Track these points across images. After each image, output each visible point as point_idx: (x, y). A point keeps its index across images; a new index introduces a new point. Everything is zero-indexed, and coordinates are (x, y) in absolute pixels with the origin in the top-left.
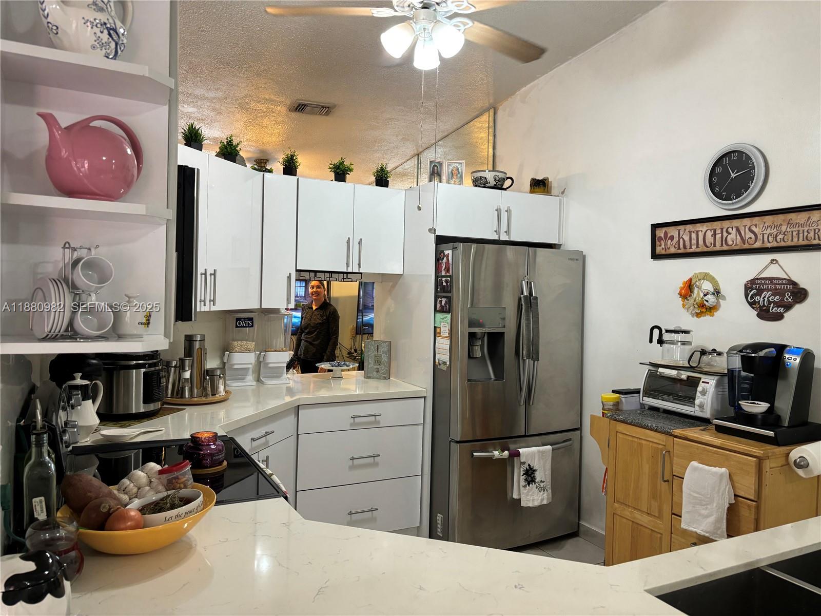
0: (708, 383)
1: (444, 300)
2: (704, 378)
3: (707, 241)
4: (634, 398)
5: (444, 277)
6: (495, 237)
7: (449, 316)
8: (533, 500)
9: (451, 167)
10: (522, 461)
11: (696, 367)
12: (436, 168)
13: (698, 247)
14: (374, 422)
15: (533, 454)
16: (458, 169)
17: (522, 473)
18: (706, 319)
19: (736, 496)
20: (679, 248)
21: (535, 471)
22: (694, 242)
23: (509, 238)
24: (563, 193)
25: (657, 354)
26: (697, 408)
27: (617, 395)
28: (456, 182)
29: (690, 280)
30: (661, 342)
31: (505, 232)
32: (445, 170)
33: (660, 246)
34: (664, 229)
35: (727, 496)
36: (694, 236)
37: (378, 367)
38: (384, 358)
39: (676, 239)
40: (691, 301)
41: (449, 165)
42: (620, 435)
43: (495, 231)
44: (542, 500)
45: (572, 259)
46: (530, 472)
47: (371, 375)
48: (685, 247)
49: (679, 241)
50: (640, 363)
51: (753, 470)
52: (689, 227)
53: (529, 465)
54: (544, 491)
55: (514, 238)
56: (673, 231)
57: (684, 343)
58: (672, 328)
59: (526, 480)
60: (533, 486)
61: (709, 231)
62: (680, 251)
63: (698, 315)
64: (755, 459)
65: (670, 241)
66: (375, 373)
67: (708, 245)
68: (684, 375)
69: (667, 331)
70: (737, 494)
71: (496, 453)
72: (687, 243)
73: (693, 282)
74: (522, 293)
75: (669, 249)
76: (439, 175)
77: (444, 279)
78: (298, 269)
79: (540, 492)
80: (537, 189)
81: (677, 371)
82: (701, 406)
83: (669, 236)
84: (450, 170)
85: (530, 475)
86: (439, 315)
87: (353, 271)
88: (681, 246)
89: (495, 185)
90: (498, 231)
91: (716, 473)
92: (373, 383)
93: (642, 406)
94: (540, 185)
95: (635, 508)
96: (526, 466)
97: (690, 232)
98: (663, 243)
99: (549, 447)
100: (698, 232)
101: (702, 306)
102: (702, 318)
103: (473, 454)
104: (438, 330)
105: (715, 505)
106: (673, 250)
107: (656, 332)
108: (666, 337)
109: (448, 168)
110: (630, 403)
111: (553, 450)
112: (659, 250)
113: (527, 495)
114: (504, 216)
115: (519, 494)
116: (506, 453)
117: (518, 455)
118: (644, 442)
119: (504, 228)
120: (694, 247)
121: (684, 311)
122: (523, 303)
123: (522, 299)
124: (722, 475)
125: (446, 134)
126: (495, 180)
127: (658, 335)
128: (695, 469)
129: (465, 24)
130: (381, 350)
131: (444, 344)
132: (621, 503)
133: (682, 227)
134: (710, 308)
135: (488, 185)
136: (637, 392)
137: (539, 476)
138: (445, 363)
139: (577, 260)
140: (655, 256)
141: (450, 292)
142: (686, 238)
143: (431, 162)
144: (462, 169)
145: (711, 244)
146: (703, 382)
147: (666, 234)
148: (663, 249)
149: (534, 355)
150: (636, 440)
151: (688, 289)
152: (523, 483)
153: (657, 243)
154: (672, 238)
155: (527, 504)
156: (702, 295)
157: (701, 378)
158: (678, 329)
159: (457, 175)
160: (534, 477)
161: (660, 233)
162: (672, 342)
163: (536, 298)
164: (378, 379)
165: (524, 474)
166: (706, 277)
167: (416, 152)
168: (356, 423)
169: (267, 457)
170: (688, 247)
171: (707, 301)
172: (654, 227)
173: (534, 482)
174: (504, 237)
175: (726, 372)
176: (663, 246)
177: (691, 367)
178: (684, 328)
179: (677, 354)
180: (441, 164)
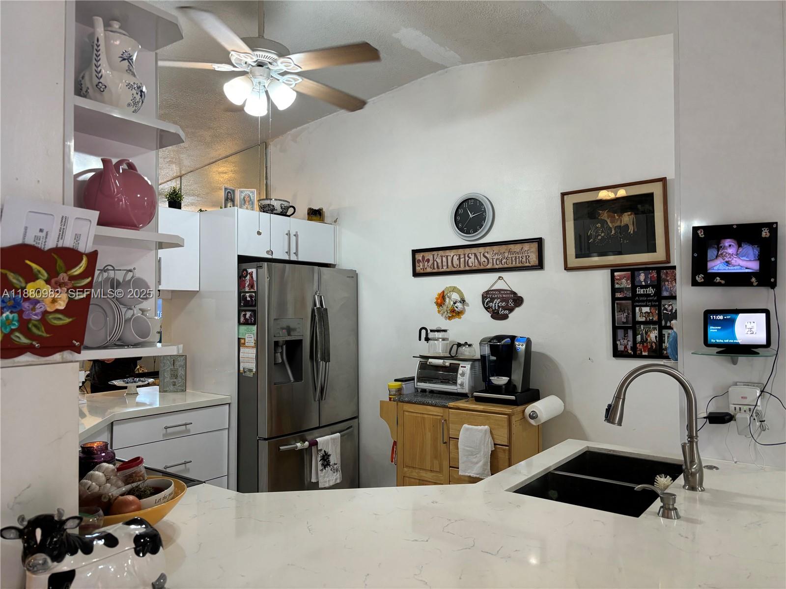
0: (465, 367)
1: (248, 314)
2: (462, 364)
3: (454, 263)
4: (410, 384)
5: (248, 292)
6: (286, 257)
7: (254, 328)
8: (329, 481)
9: (243, 195)
10: (319, 448)
11: (455, 356)
12: (229, 194)
13: (447, 268)
14: (184, 430)
15: (327, 441)
16: (249, 196)
17: (319, 459)
18: (456, 320)
19: (495, 444)
20: (434, 269)
21: (329, 456)
22: (445, 264)
23: (297, 258)
24: (335, 221)
25: (424, 348)
26: (459, 386)
27: (400, 383)
28: (249, 208)
29: (443, 292)
30: (427, 339)
31: (294, 253)
32: (238, 197)
33: (419, 267)
34: (422, 254)
35: (490, 446)
36: (444, 259)
37: (175, 380)
38: (181, 372)
39: (431, 262)
40: (445, 308)
41: (241, 192)
42: (405, 413)
43: (286, 252)
44: (336, 479)
45: (349, 277)
46: (326, 458)
47: (168, 389)
48: (438, 267)
49: (433, 263)
50: (413, 357)
51: (506, 424)
52: (441, 253)
53: (325, 451)
54: (337, 472)
55: (300, 259)
56: (429, 256)
57: (444, 339)
58: (434, 328)
59: (323, 465)
60: (328, 469)
61: (455, 256)
62: (434, 271)
63: (450, 318)
64: (506, 416)
65: (426, 263)
66: (172, 387)
67: (455, 266)
68: (448, 363)
69: (432, 331)
70: (496, 443)
71: (299, 445)
72: (440, 265)
73: (445, 293)
74: (315, 305)
75: (426, 269)
76: (233, 200)
77: (248, 295)
79: (334, 473)
80: (314, 218)
81: (442, 360)
82: (462, 385)
83: (426, 259)
84: (242, 197)
85: (326, 459)
86: (243, 328)
88: (435, 267)
89: (281, 212)
90: (288, 253)
91: (482, 430)
92: (171, 396)
93: (416, 389)
94: (315, 214)
95: (420, 469)
96: (323, 452)
97: (442, 256)
98: (421, 264)
99: (338, 434)
100: (447, 256)
101: (453, 311)
102: (453, 320)
103: (279, 449)
104: (242, 341)
105: (482, 453)
106: (429, 270)
107: (423, 332)
108: (431, 335)
109: (240, 195)
110: (408, 388)
111: (341, 436)
112: (419, 269)
113: (324, 478)
114: (293, 239)
115: (317, 477)
116: (307, 443)
117: (316, 443)
118: (426, 416)
119: (293, 250)
120: (445, 268)
121: (439, 315)
122: (316, 314)
123: (316, 311)
124: (486, 431)
125: (214, 160)
126: (282, 208)
127: (425, 334)
128: (467, 429)
129: (296, 80)
130: (178, 364)
131: (249, 354)
132: (410, 467)
133: (435, 253)
134: (458, 312)
135: (275, 212)
136: (412, 379)
137: (333, 460)
138: (251, 370)
139: (353, 277)
140: (416, 274)
141: (255, 306)
142: (439, 261)
143: (226, 189)
144: (254, 197)
145: (457, 266)
146: (461, 367)
147: (423, 257)
148: (421, 269)
149: (326, 358)
150: (419, 415)
151: (441, 300)
152: (320, 467)
153: (417, 264)
154: (428, 261)
155: (324, 485)
156: (452, 303)
157: (459, 364)
158: (439, 329)
159: (249, 202)
160: (329, 461)
161: (419, 256)
162: (437, 340)
163: (326, 310)
164: (175, 392)
165: (321, 460)
166: (454, 289)
168: (169, 433)
170: (441, 268)
171: (457, 307)
172: (414, 252)
173: (329, 465)
174: (293, 258)
175: (479, 357)
176: (421, 267)
177: (452, 357)
178: (443, 329)
179: (438, 348)
180: (234, 191)
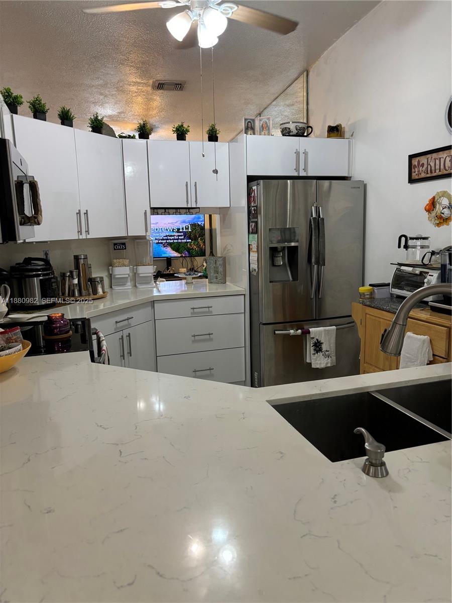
0: (432, 276)
1: (253, 224)
2: (431, 272)
3: (446, 165)
4: (384, 290)
5: (253, 207)
6: (296, 174)
7: (256, 236)
8: (320, 364)
9: (262, 122)
10: (312, 337)
11: (427, 265)
12: (249, 124)
13: (440, 171)
14: (207, 312)
15: (320, 332)
16: (266, 123)
17: (312, 345)
18: (444, 227)
19: (434, 355)
20: (428, 173)
21: (322, 343)
22: (437, 167)
23: (307, 174)
24: (352, 135)
25: (402, 256)
27: (371, 287)
28: (266, 133)
29: (434, 198)
30: (406, 247)
31: (304, 169)
32: (257, 125)
33: (415, 172)
34: (417, 159)
35: (427, 356)
36: (437, 162)
37: (217, 275)
38: (221, 269)
39: (425, 166)
40: (434, 214)
41: (260, 120)
42: (368, 316)
43: (295, 169)
44: (327, 363)
45: (354, 188)
46: (318, 344)
47: (213, 281)
48: (431, 172)
49: (428, 166)
50: (391, 264)
51: (444, 336)
52: (434, 155)
53: (317, 340)
54: (328, 357)
55: (310, 175)
56: (423, 160)
57: (422, 247)
58: (414, 236)
59: (315, 350)
60: (320, 354)
61: (448, 157)
62: (428, 175)
63: (438, 225)
64: (446, 329)
65: (421, 168)
66: (215, 280)
67: (447, 168)
68: (418, 271)
69: (411, 239)
70: (435, 354)
71: (292, 332)
72: (433, 168)
73: (436, 199)
74: (312, 216)
75: (420, 174)
76: (253, 129)
77: (253, 208)
78: (151, 206)
79: (326, 358)
80: (332, 134)
81: (412, 268)
83: (421, 164)
84: (261, 125)
85: (318, 346)
86: (251, 236)
87: (192, 207)
88: (429, 171)
89: (297, 133)
90: (297, 169)
91: (420, 339)
92: (214, 286)
93: (392, 294)
94: (335, 131)
95: (376, 367)
96: (315, 340)
97: (435, 159)
98: (416, 170)
99: (334, 327)
100: (440, 158)
101: (441, 218)
102: (441, 227)
103: (275, 333)
104: (251, 247)
105: (419, 362)
106: (423, 175)
107: (403, 239)
108: (410, 243)
109: (260, 123)
110: (380, 293)
111: (337, 329)
112: (414, 176)
113: (316, 360)
114: (302, 156)
115: (311, 360)
116: (300, 331)
117: (309, 332)
118: (382, 320)
119: (302, 166)
120: (437, 171)
121: (429, 222)
122: (312, 223)
123: (312, 220)
124: (424, 341)
126: (297, 130)
127: (405, 242)
128: (409, 337)
129: (231, 8)
130: (218, 263)
131: (254, 256)
132: (369, 363)
133: (429, 156)
134: (447, 219)
135: (291, 134)
136: (388, 285)
137: (324, 347)
138: (255, 270)
139: (359, 188)
140: (411, 181)
141: (257, 218)
142: (432, 164)
143: (246, 120)
144: (270, 123)
145: (449, 168)
146: (430, 275)
147: (419, 162)
148: (416, 175)
149: (321, 261)
150: (377, 319)
151: (432, 205)
152: (313, 352)
153: (413, 170)
154: (423, 165)
155: (316, 366)
156: (442, 209)
157: (428, 273)
158: (420, 236)
159: (266, 128)
160: (321, 347)
161: (415, 162)
162: (414, 247)
163: (323, 219)
164: (217, 283)
165: (313, 346)
166: (445, 194)
167: (258, 112)
168: (195, 313)
169: (129, 334)
170: (434, 172)
171: (443, 214)
172: (411, 157)
173: (321, 351)
174: (302, 174)
175: (440, 266)
176: (417, 173)
177: (424, 265)
178: (423, 236)
179: (416, 255)
180: (254, 120)
